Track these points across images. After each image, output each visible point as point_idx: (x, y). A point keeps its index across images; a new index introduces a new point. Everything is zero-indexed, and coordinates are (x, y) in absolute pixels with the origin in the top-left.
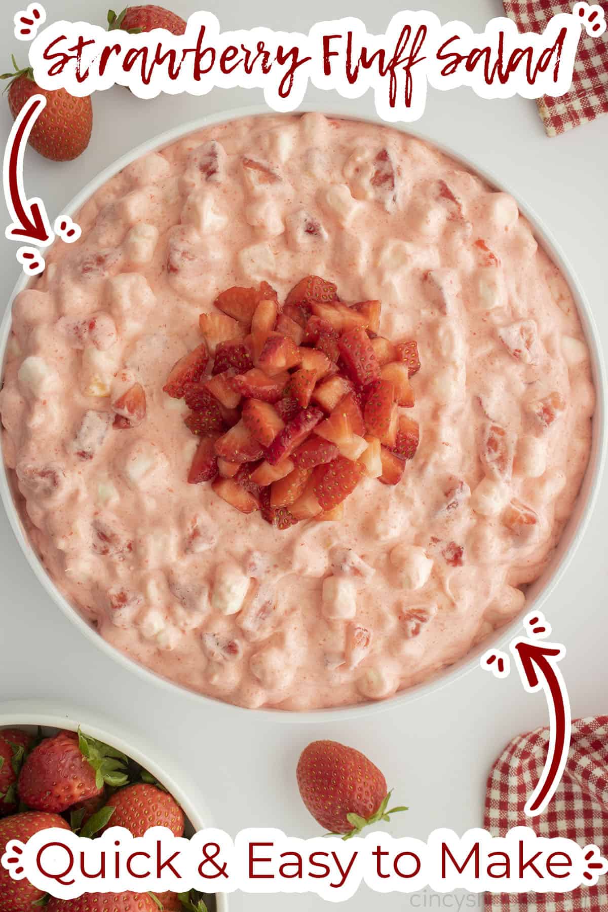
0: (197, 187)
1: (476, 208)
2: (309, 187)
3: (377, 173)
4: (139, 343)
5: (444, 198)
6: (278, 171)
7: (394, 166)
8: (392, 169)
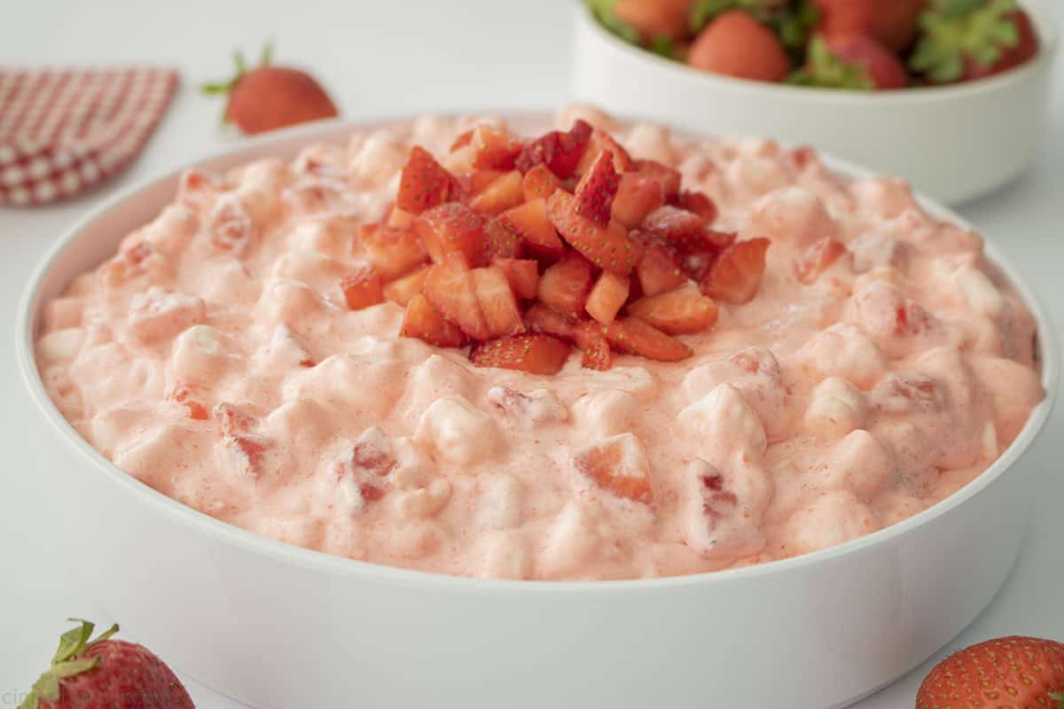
0: (739, 456)
1: (196, 447)
2: (523, 460)
3: (385, 473)
4: (818, 316)
5: (260, 442)
6: (580, 484)
7: (350, 475)
8: (355, 473)
